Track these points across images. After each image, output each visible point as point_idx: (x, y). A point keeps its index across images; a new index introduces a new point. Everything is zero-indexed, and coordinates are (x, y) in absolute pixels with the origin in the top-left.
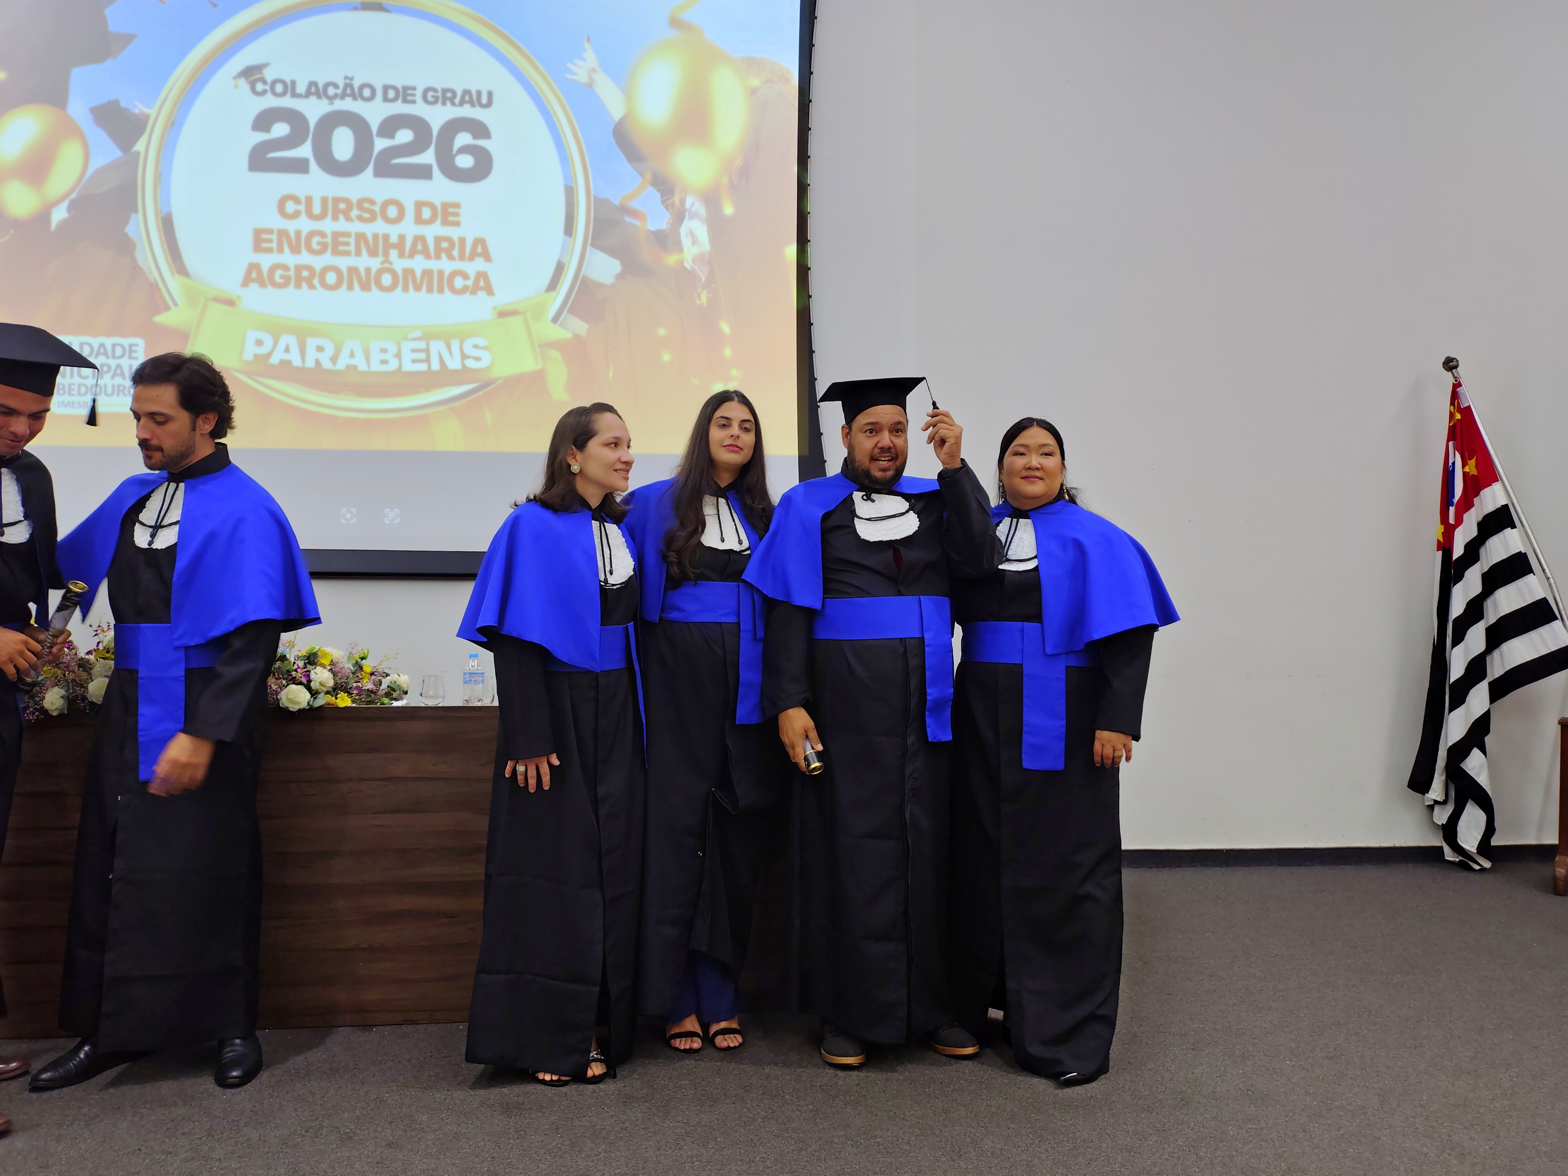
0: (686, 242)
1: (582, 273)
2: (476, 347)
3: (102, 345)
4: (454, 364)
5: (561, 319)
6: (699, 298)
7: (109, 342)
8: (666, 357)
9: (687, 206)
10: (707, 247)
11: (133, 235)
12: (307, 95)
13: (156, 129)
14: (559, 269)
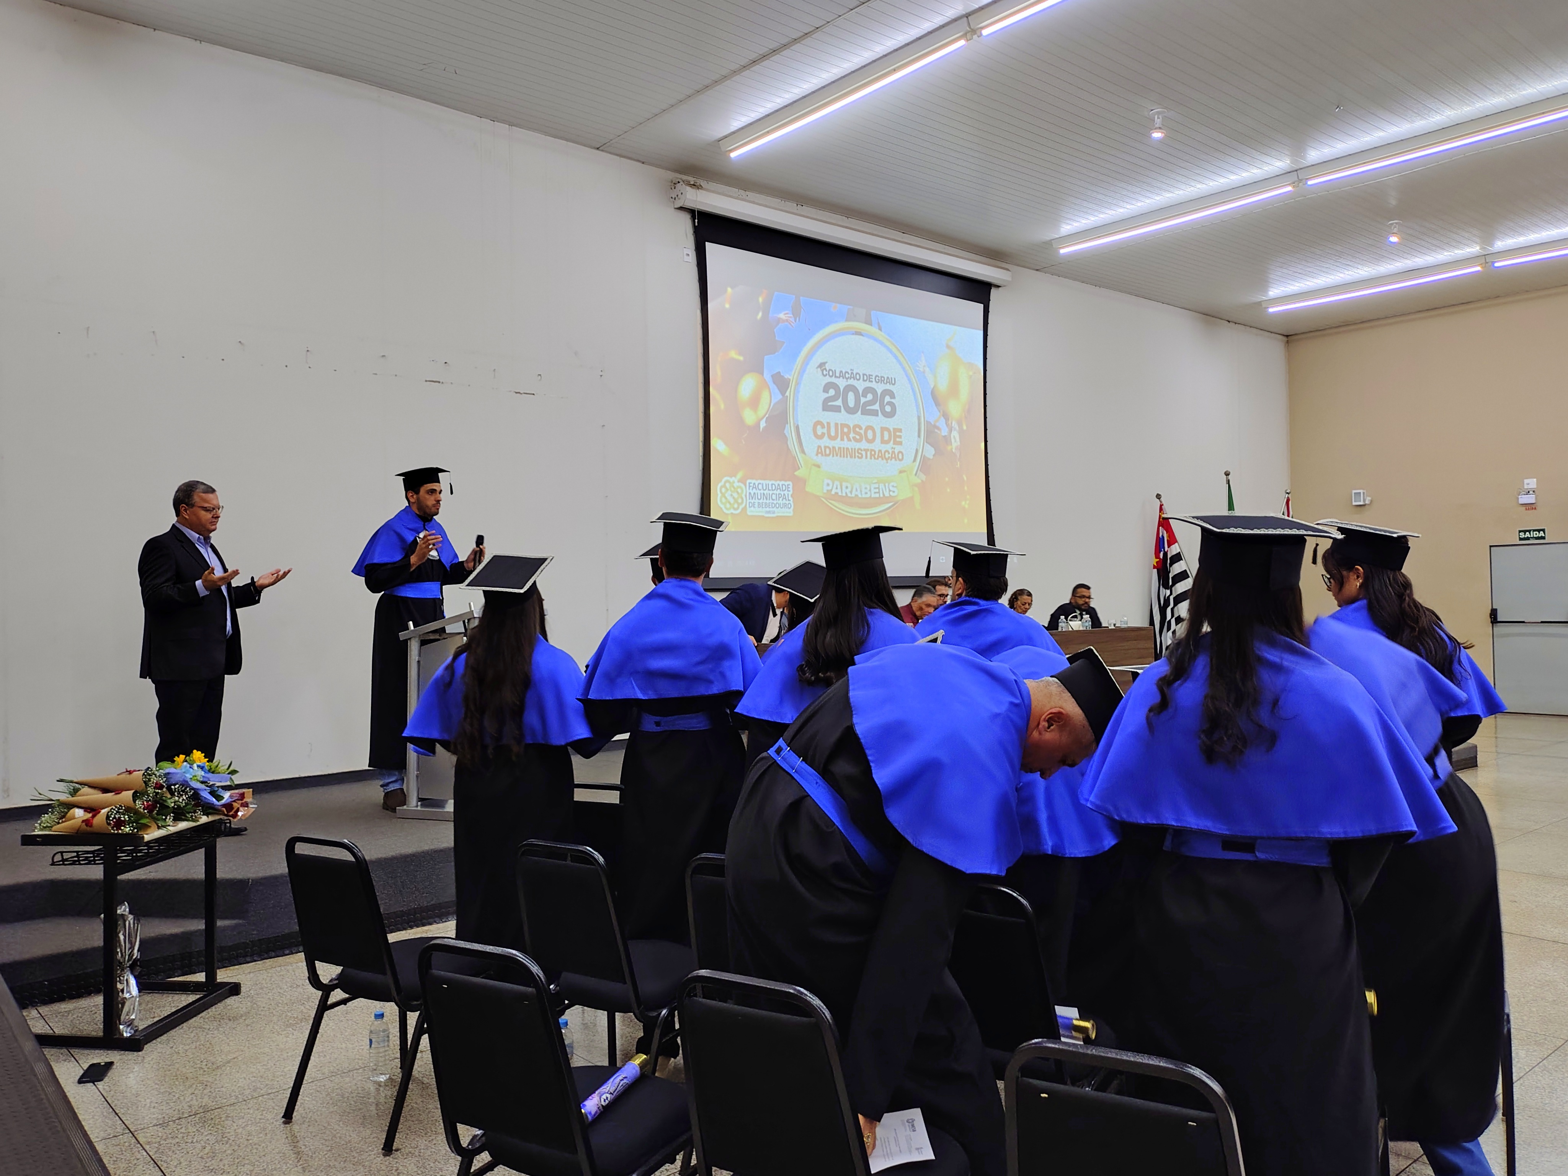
0: (953, 440)
1: (924, 453)
2: (893, 486)
3: (779, 485)
6: (957, 465)
7: (781, 483)
8: (948, 490)
9: (953, 425)
10: (959, 443)
11: (787, 434)
12: (839, 377)
13: (793, 385)
14: (917, 451)
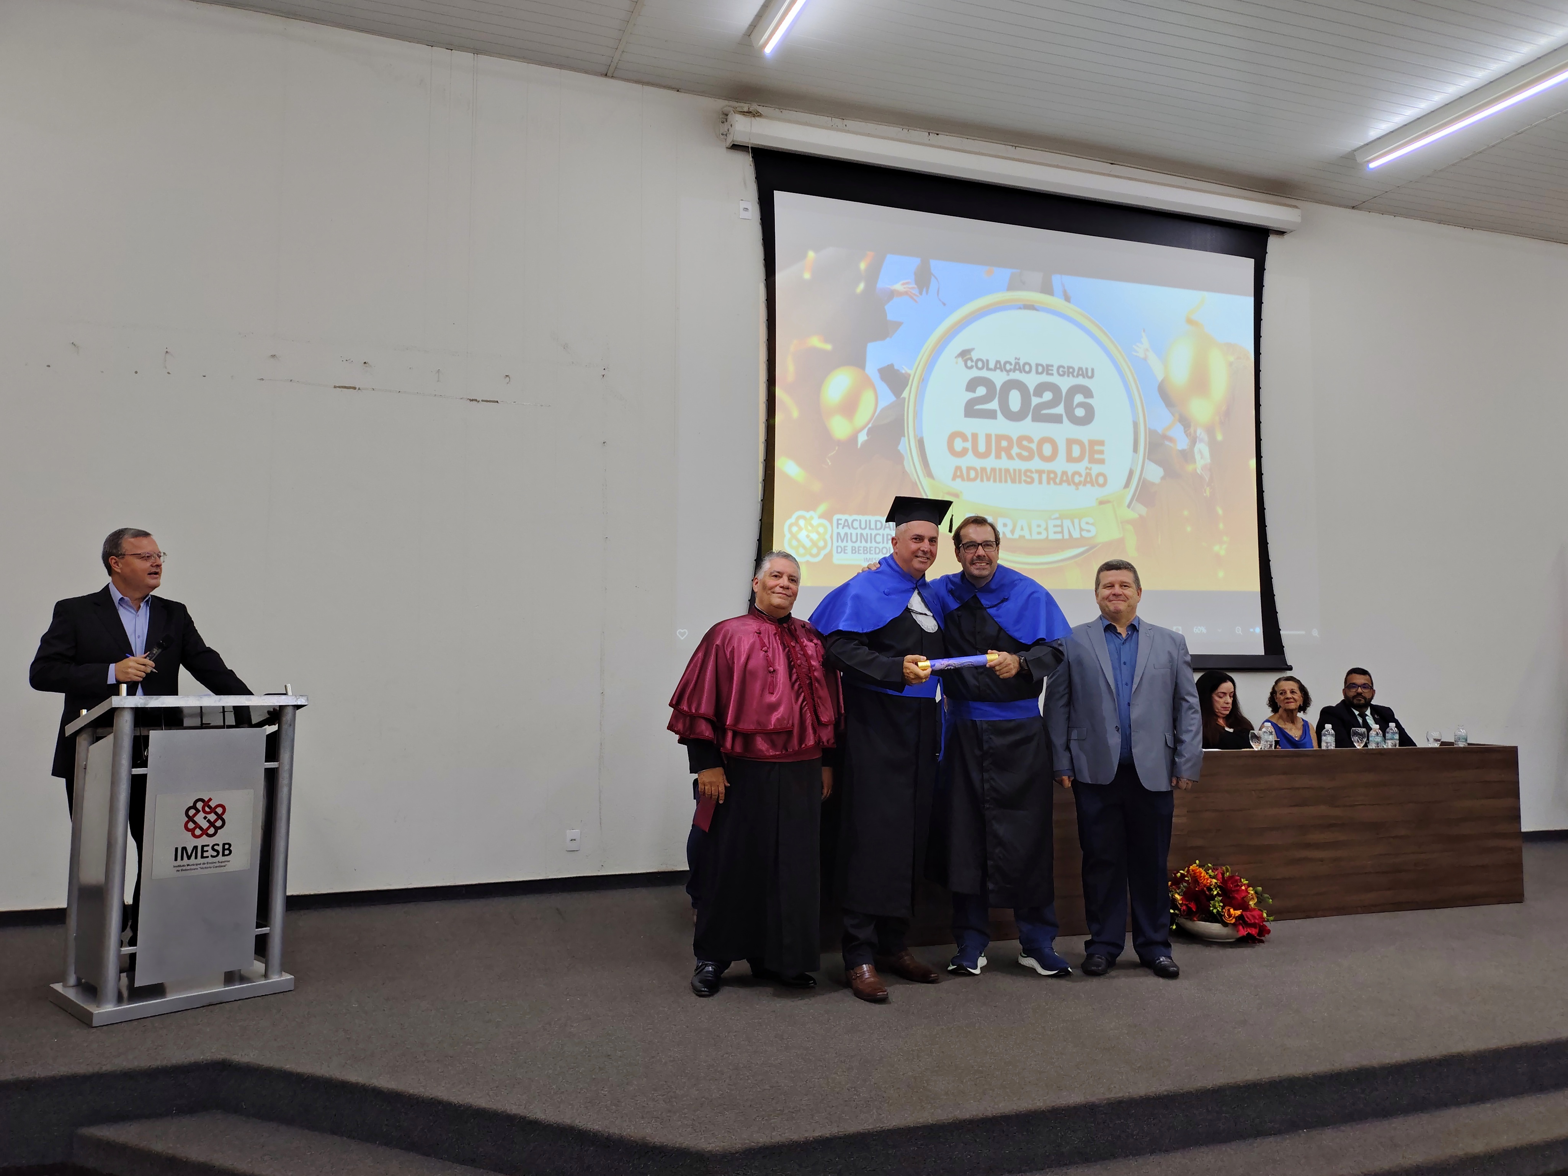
0: (1197, 457)
1: (1143, 476)
2: (1087, 523)
4: (1076, 534)
5: (1132, 505)
6: (1205, 493)
9: (1198, 435)
10: (1209, 461)
11: (901, 451)
12: (995, 369)
13: (914, 383)
14: (1131, 473)
